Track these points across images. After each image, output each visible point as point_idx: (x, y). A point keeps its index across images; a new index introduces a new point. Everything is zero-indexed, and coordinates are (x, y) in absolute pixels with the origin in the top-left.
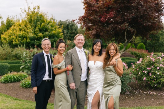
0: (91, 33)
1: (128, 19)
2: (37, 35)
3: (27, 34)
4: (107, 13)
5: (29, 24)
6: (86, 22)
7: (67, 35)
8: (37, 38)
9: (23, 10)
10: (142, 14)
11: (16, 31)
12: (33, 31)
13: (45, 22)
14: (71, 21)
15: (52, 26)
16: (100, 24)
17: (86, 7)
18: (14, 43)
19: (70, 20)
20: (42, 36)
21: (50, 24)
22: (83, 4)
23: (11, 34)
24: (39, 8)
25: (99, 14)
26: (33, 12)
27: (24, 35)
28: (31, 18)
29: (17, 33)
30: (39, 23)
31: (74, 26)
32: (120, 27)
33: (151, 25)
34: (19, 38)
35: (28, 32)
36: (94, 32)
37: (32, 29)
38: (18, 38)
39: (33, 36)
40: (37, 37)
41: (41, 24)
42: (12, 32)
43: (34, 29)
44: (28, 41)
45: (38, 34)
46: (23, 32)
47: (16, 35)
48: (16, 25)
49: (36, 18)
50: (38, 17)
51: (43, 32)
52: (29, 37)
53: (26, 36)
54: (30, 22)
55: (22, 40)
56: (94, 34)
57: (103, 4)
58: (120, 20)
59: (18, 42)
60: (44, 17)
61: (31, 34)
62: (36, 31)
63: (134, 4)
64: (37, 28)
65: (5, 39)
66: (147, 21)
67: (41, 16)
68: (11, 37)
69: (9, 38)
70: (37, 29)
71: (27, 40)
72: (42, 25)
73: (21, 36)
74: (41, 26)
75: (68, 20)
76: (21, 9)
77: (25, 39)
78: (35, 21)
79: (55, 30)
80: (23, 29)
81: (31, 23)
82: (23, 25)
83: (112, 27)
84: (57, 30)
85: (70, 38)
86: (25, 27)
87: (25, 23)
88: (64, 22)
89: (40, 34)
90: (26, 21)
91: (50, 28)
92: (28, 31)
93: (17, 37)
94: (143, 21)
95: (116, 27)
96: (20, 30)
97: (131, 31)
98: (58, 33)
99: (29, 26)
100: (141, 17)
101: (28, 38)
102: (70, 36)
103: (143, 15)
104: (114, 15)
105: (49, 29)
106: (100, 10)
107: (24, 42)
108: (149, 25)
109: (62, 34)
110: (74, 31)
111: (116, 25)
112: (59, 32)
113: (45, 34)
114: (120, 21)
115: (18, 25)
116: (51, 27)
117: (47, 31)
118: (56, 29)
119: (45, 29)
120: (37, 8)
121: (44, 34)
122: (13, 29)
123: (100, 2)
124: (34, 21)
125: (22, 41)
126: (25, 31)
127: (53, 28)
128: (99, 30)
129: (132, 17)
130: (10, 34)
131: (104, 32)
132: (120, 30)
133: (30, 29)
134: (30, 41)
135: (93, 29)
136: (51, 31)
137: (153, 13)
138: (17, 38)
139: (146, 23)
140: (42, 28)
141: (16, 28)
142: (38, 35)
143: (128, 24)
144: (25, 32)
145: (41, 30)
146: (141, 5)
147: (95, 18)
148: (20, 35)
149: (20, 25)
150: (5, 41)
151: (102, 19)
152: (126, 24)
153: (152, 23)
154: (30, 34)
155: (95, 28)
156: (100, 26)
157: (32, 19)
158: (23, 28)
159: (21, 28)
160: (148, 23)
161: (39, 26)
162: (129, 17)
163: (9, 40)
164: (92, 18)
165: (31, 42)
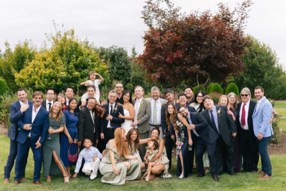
0: (155, 77)
1: (199, 60)
2: (71, 75)
3: (57, 73)
4: (173, 52)
5: (59, 58)
6: (147, 63)
7: (112, 72)
8: (72, 79)
9: (48, 36)
10: (215, 54)
11: (40, 69)
12: (65, 69)
13: (83, 54)
14: (118, 48)
15: (93, 60)
16: (165, 66)
17: (147, 44)
18: (37, 86)
19: (116, 47)
20: (79, 76)
21: (90, 56)
22: (143, 40)
23: (32, 72)
24: (73, 32)
25: (163, 53)
26: (65, 40)
27: (52, 74)
28: (61, 48)
29: (41, 71)
30: (74, 56)
31: (123, 56)
32: (189, 69)
33: (227, 67)
34: (45, 78)
35: (58, 71)
36: (158, 76)
37: (64, 65)
38: (43, 78)
39: (66, 76)
40: (71, 77)
41: (77, 58)
42: (32, 69)
43: (67, 65)
44: (58, 83)
45: (72, 72)
46: (51, 70)
47: (39, 74)
48: (38, 58)
49: (69, 48)
50: (72, 48)
51: (80, 69)
52: (59, 77)
53: (54, 75)
54: (61, 55)
55: (49, 82)
56: (157, 78)
57: (169, 41)
58: (190, 61)
59: (43, 85)
60: (81, 47)
61: (64, 73)
62: (69, 69)
63: (205, 43)
64: (71, 63)
65: (22, 80)
66: (222, 63)
67: (77, 44)
68: (32, 77)
69: (28, 78)
70: (71, 65)
71: (57, 81)
72: (79, 59)
73: (48, 75)
74: (77, 60)
75: (114, 47)
76: (46, 34)
77: (54, 80)
78: (69, 52)
79: (98, 66)
80: (51, 66)
81: (63, 56)
82: (49, 59)
83: (180, 69)
84: (100, 66)
85: (117, 76)
86: (54, 61)
87: (52, 56)
88: (107, 49)
89: (76, 73)
90: (53, 53)
91: (90, 63)
92: (58, 68)
93: (41, 77)
94: (218, 62)
95: (185, 69)
96: (46, 66)
97: (204, 75)
98: (102, 70)
99: (60, 60)
100: (215, 57)
101: (59, 79)
102: (117, 73)
103: (218, 55)
104: (182, 54)
105: (89, 65)
106: (165, 48)
107: (52, 85)
108: (224, 67)
109: (107, 71)
110: (123, 65)
111: (185, 67)
112: (104, 68)
113: (84, 72)
114: (190, 63)
115: (41, 59)
116: (92, 62)
117: (86, 68)
118: (99, 64)
119: (83, 66)
120: (71, 33)
121: (82, 73)
122: (34, 65)
123: (165, 37)
124: (67, 53)
125: (49, 84)
126: (52, 68)
127: (95, 63)
128: (164, 73)
129: (204, 58)
130: (30, 73)
131: (170, 76)
132: (190, 73)
133: (61, 65)
134: (61, 83)
135: (156, 72)
136: (93, 68)
137: (229, 52)
138: (41, 79)
139: (221, 64)
140: (79, 64)
141: (40, 64)
142: (73, 74)
143: (199, 66)
144: (54, 69)
145: (77, 67)
146: (214, 43)
147: (159, 59)
148: (46, 74)
149: (44, 59)
150: (23, 84)
151: (168, 60)
152: (197, 67)
153: (228, 64)
154: (62, 73)
155: (159, 70)
156: (165, 68)
157: (63, 51)
158: (51, 63)
159: (46, 63)
160: (223, 65)
161: (74, 60)
162: (200, 57)
163: (29, 82)
164: (154, 58)
165: (63, 84)
